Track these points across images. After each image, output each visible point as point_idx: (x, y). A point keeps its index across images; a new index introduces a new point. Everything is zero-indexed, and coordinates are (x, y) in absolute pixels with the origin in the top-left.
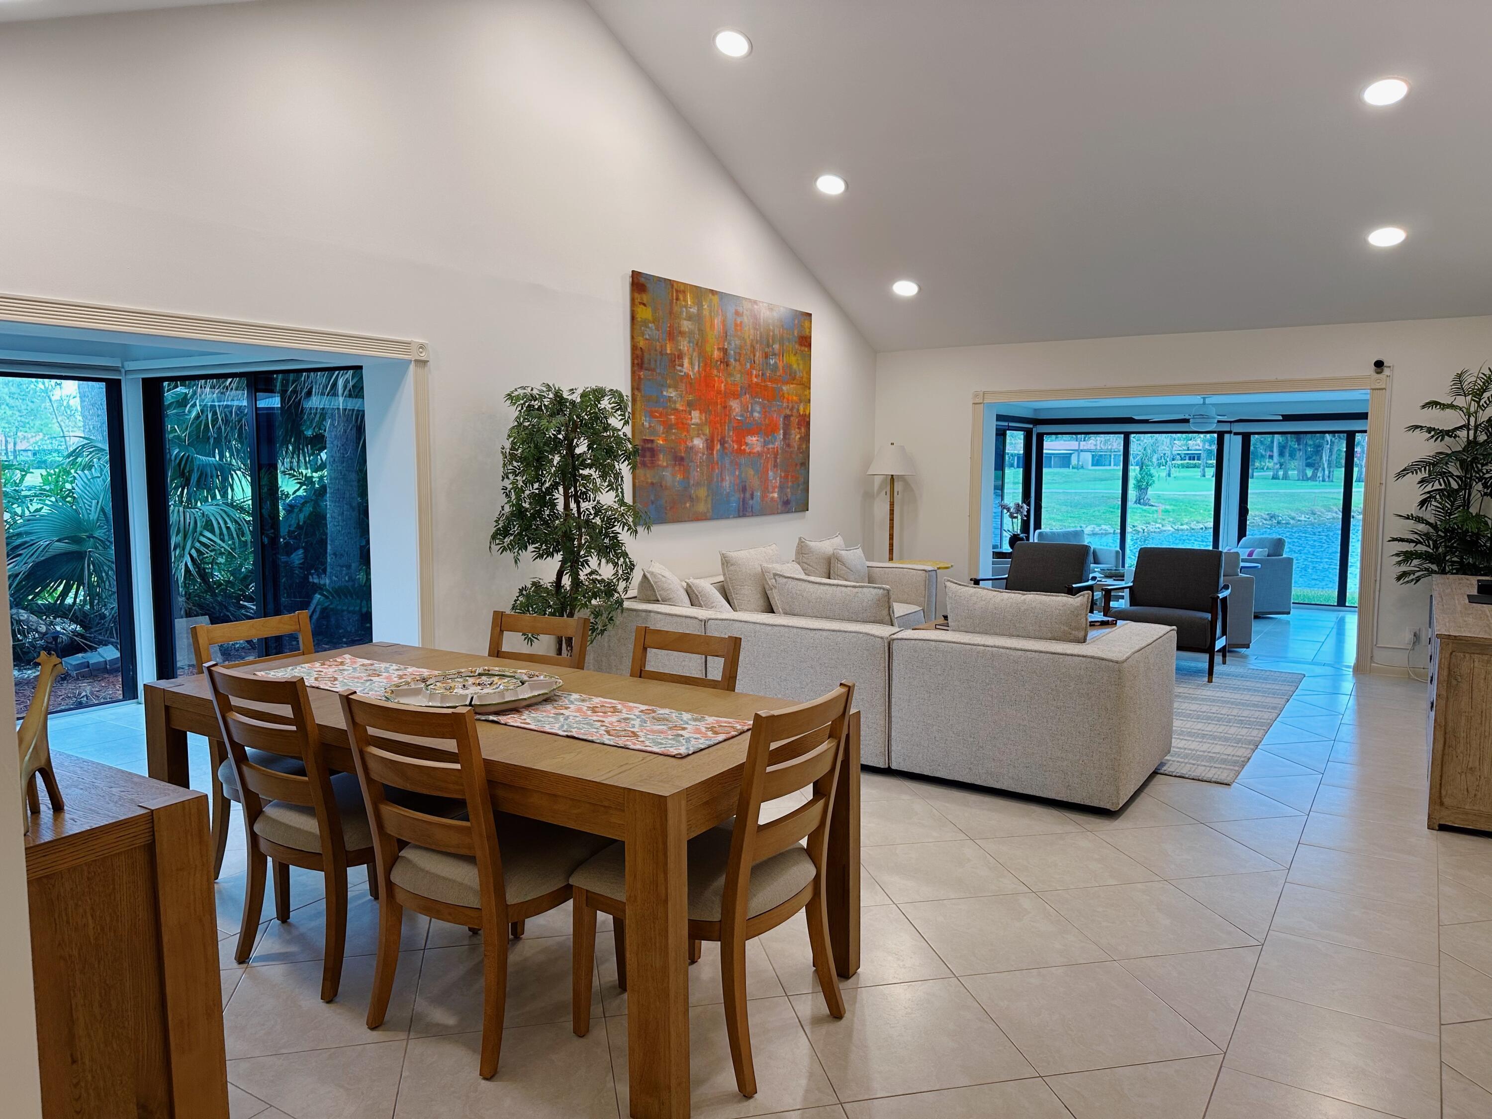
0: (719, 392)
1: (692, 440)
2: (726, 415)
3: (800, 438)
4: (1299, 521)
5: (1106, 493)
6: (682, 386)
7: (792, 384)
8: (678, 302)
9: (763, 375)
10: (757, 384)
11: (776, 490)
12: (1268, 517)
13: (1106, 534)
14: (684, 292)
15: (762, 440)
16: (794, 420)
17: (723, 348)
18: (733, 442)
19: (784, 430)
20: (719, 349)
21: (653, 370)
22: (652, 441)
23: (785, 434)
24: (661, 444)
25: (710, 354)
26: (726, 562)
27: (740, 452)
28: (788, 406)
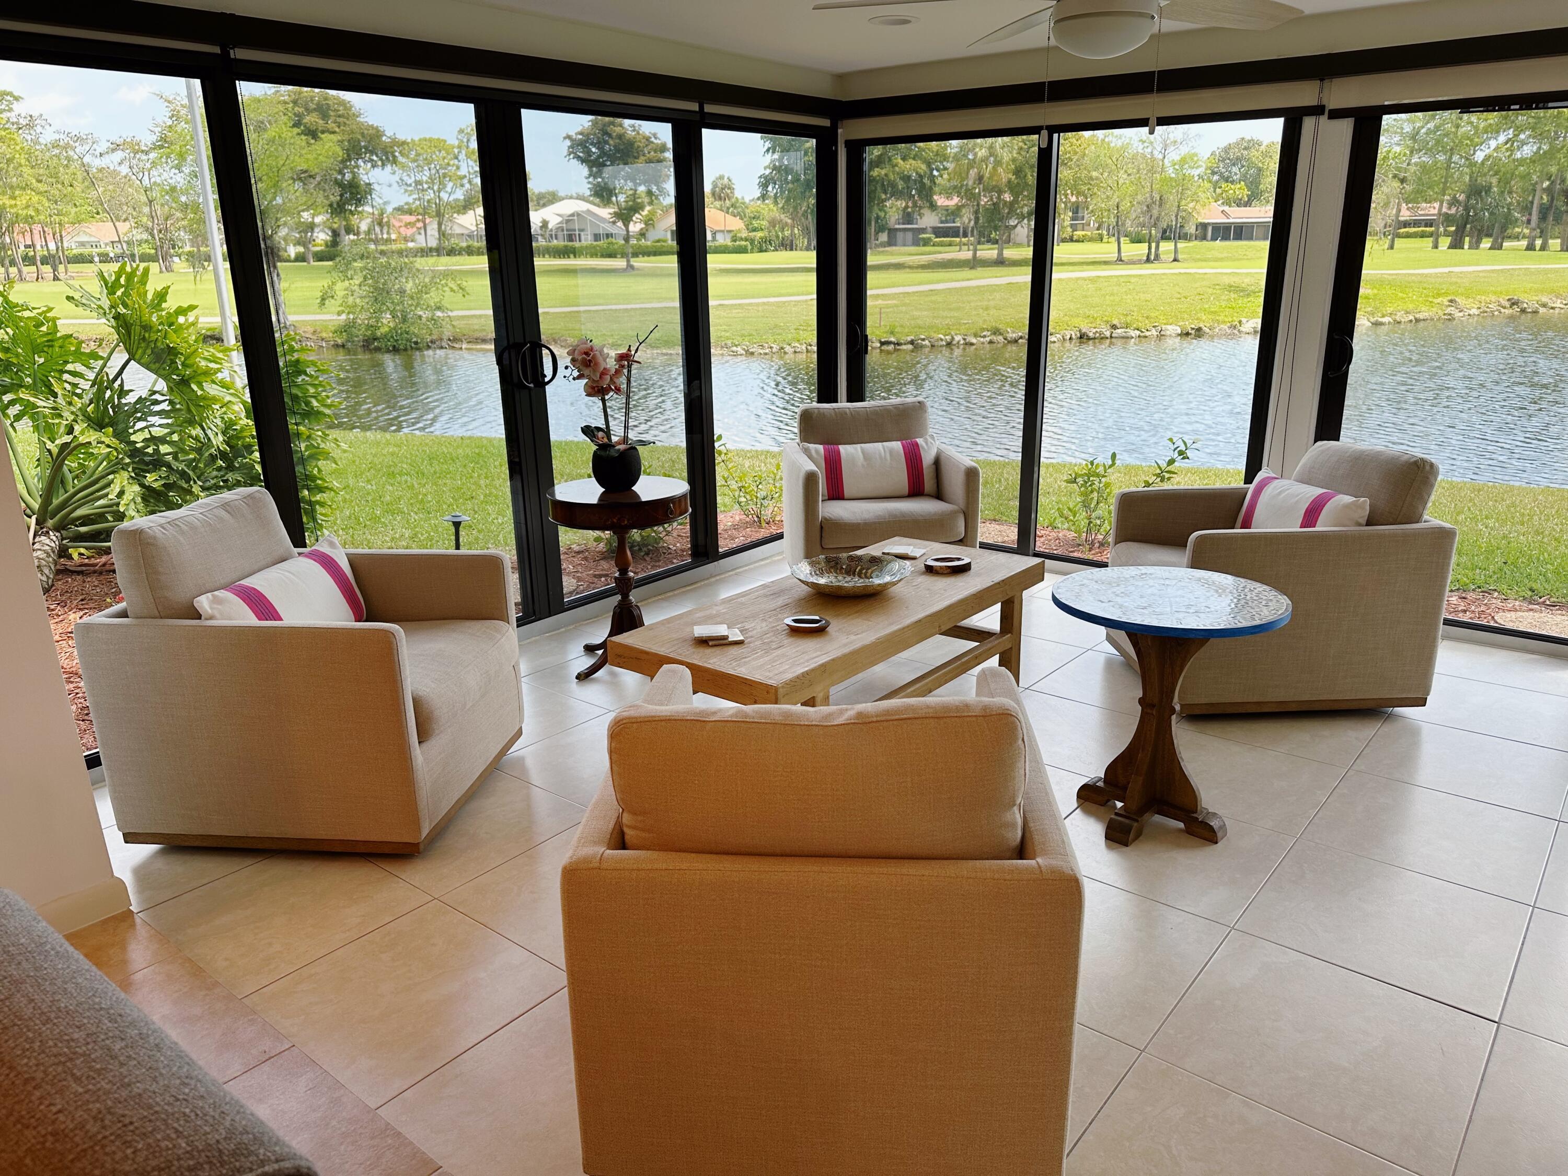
4: (1553, 308)
12: (1507, 304)
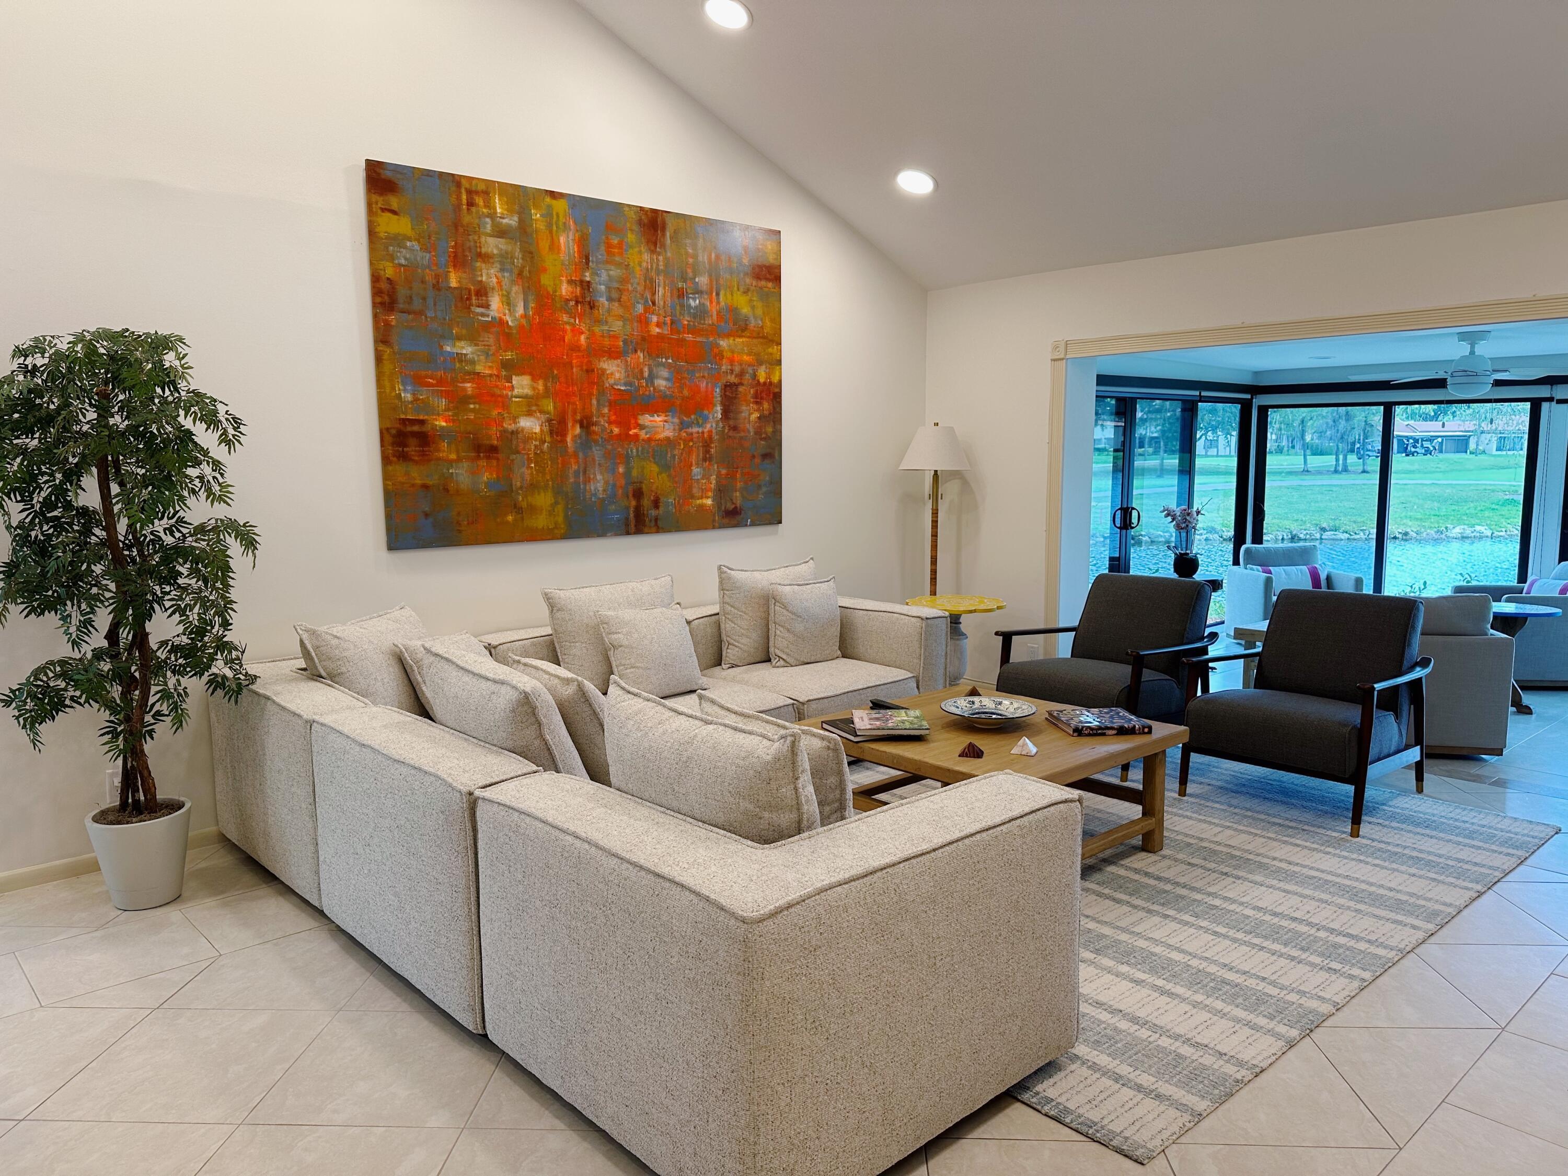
0: (575, 348)
1: (515, 419)
2: (593, 383)
3: (759, 418)
5: (1491, 485)
6: (490, 339)
7: (740, 337)
8: (474, 209)
9: (672, 322)
10: (660, 337)
11: (710, 494)
13: (1481, 538)
14: (486, 193)
15: (676, 420)
16: (746, 391)
17: (582, 282)
18: (610, 423)
19: (722, 404)
20: (570, 282)
21: (420, 313)
22: (422, 422)
23: (726, 413)
24: (442, 427)
25: (550, 290)
26: (552, 605)
27: (625, 437)
28: (732, 371)
